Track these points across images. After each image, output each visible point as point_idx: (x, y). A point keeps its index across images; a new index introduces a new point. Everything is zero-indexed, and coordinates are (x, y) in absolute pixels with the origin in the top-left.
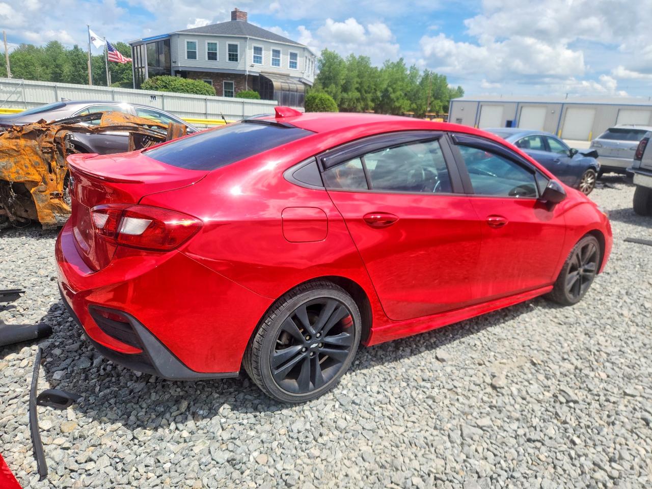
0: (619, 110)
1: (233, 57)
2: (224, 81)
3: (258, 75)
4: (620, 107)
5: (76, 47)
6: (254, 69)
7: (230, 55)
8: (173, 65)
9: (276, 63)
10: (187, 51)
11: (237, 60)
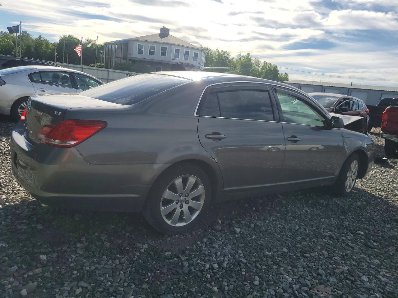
0: (382, 94)
2: (156, 66)
3: (176, 64)
4: (383, 92)
6: (174, 61)
7: (162, 53)
8: (129, 56)
9: (186, 58)
10: (138, 50)
11: (165, 56)
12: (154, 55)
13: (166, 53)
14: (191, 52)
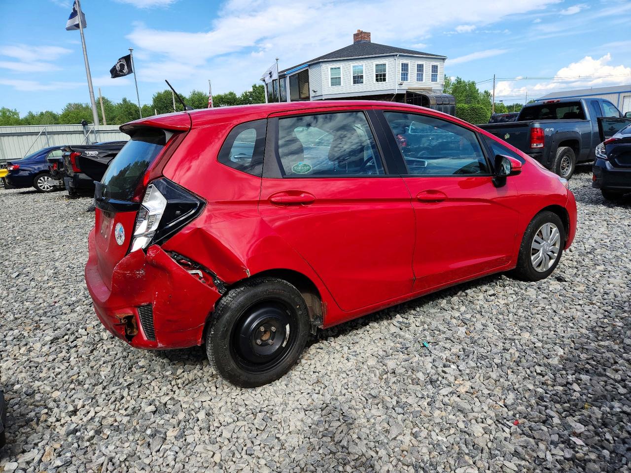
1: (381, 77)
3: (404, 92)
5: (124, 100)
6: (404, 87)
7: (377, 76)
8: (312, 94)
9: (420, 78)
10: (332, 78)
11: (384, 80)
12: (362, 83)
13: (385, 75)
14: (427, 65)
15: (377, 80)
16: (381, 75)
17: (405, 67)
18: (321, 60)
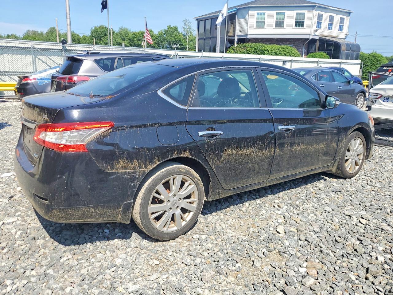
1: (299, 24)
3: (317, 38)
6: (318, 33)
8: (237, 34)
9: (330, 27)
10: (257, 22)
11: (303, 26)
12: (283, 27)
13: (303, 22)
14: (337, 18)
15: (296, 26)
16: (300, 22)
17: (320, 17)
18: (250, 6)
